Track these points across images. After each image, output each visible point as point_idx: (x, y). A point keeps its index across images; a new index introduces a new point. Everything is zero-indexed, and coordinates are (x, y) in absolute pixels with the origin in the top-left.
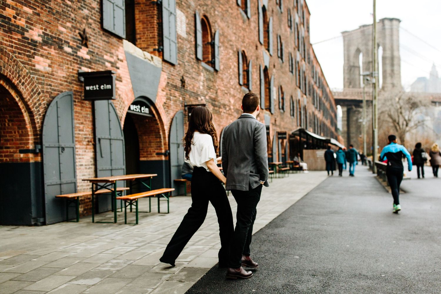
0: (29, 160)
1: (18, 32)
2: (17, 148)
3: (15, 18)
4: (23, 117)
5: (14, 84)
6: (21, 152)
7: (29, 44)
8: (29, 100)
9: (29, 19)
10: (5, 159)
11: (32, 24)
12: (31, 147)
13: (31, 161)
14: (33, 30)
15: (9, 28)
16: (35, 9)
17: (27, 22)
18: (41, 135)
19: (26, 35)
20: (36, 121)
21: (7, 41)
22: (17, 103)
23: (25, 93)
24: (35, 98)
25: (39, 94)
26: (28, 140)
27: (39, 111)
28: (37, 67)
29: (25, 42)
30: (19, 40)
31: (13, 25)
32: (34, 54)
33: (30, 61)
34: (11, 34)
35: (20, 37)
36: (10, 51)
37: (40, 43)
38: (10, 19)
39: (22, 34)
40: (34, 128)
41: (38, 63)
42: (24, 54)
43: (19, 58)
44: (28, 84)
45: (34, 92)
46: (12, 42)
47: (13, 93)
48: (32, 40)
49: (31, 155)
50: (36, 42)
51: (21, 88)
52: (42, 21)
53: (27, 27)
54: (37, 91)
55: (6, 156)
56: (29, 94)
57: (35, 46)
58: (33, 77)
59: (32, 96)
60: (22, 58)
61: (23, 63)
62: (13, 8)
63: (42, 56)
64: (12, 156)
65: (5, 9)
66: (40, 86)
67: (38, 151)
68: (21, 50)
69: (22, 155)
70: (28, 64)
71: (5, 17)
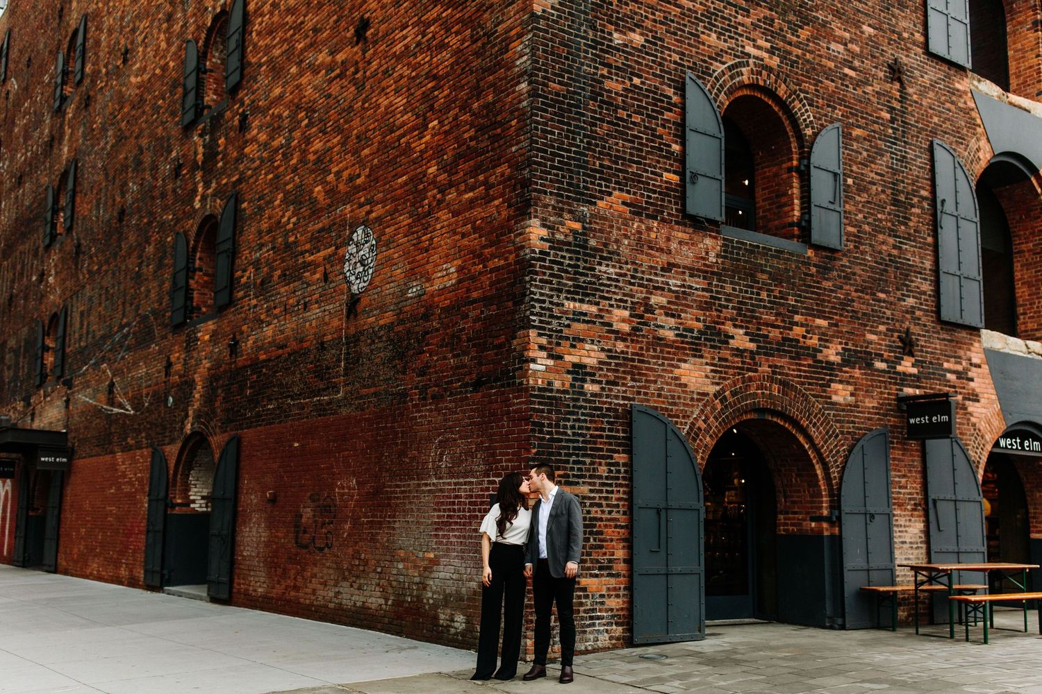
0: (821, 531)
1: (808, 355)
2: (807, 513)
3: (804, 337)
4: (815, 470)
5: (802, 426)
6: (812, 519)
7: (823, 368)
8: (823, 446)
9: (823, 334)
10: (791, 528)
11: (827, 341)
12: (825, 512)
13: (826, 533)
14: (828, 347)
15: (797, 353)
16: (832, 319)
17: (820, 339)
18: (839, 496)
19: (820, 356)
20: (832, 476)
21: (794, 370)
22: (806, 451)
23: (817, 437)
24: (831, 444)
25: (837, 436)
26: (822, 502)
27: (836, 461)
28: (835, 398)
29: (817, 367)
30: (809, 366)
31: (802, 348)
32: (831, 381)
33: (825, 391)
34: (800, 359)
35: (810, 362)
36: (798, 383)
37: (838, 364)
38: (798, 341)
39: (815, 356)
40: (829, 484)
41: (836, 393)
42: (817, 384)
43: (809, 390)
44: (821, 425)
45: (829, 435)
46: (800, 370)
47: (801, 439)
48: (827, 362)
49: (825, 525)
50: (833, 364)
51: (813, 431)
52: (841, 332)
53: (820, 345)
54: (833, 432)
55: (792, 525)
56: (822, 438)
57: (832, 369)
58: (829, 414)
59: (826, 442)
60: (813, 390)
61: (814, 396)
62: (802, 325)
63: (841, 382)
64: (800, 525)
65: (791, 329)
66: (838, 425)
67: (834, 519)
68: (812, 378)
69: (813, 524)
70: (821, 397)
71: (791, 340)
